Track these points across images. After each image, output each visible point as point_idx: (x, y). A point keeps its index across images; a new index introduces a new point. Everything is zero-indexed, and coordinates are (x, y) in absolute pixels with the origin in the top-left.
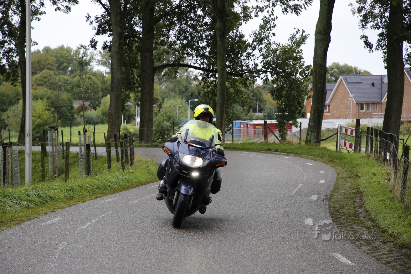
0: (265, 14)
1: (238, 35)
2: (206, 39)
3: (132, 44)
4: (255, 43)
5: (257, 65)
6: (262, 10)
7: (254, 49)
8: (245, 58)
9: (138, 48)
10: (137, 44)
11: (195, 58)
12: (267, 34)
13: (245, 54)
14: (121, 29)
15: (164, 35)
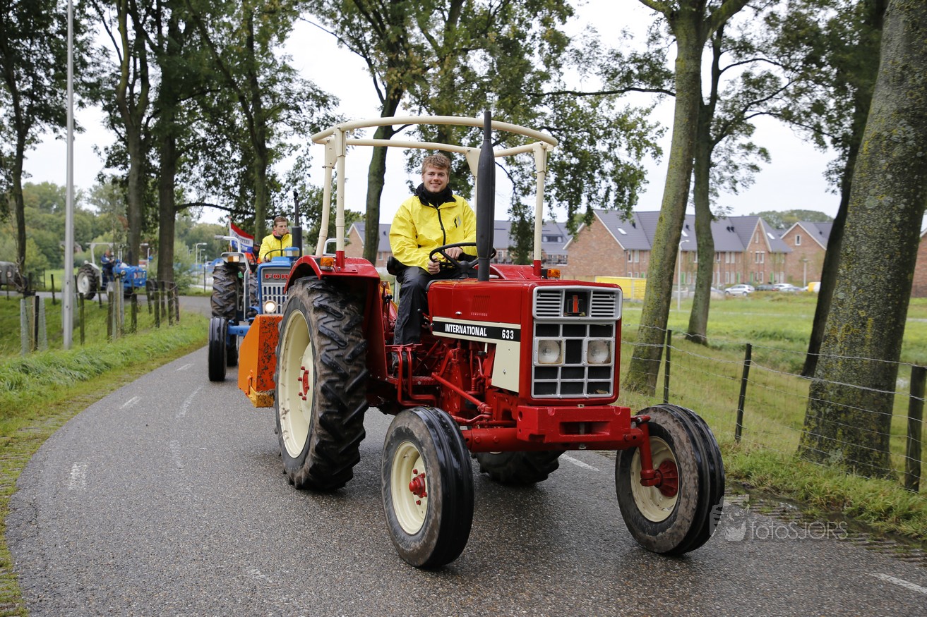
0: (299, 153)
1: (271, 174)
2: (235, 177)
3: (148, 180)
4: (289, 184)
5: (290, 207)
6: (295, 148)
7: (288, 189)
8: (278, 199)
9: (154, 184)
10: (153, 180)
11: (221, 197)
12: (301, 174)
13: (278, 195)
14: (141, 161)
15: (185, 172)
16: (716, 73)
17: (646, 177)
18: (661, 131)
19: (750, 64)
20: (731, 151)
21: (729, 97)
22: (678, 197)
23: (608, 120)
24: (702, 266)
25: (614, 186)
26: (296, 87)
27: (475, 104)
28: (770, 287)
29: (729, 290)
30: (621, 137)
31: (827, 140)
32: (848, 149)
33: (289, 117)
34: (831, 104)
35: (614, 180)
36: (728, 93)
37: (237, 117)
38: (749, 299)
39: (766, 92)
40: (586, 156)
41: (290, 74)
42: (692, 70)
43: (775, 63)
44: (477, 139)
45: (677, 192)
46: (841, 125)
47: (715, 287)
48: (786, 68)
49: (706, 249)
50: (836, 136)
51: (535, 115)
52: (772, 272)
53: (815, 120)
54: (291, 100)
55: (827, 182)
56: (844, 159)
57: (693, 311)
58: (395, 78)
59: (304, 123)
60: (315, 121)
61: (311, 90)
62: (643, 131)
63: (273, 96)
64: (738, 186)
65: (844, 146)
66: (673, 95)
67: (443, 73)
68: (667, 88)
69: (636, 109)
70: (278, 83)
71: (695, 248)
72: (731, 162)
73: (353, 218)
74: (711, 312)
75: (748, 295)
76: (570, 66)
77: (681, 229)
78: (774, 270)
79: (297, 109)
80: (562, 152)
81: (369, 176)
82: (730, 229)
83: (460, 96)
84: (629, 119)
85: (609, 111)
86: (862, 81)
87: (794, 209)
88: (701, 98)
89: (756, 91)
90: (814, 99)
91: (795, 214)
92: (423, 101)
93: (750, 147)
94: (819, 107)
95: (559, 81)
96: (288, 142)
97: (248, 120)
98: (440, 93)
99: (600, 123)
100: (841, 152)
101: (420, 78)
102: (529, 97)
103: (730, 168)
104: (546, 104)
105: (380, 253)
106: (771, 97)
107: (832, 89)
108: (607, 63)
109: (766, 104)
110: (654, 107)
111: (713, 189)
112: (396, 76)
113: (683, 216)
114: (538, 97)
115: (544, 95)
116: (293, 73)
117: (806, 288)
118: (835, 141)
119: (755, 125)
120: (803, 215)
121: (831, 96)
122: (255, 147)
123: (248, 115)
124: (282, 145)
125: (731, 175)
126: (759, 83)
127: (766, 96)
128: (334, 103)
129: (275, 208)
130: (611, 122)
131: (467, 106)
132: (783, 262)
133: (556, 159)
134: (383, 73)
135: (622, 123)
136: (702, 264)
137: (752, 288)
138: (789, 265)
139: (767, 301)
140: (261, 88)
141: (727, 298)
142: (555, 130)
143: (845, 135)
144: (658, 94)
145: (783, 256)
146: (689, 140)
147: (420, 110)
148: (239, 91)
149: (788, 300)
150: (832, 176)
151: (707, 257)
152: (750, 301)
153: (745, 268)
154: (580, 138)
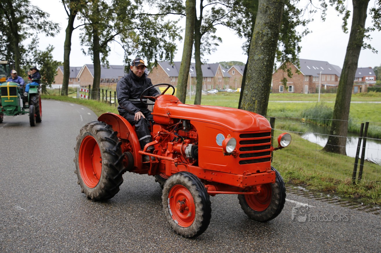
0: (33, 37)
1: (21, 45)
2: (5, 46)
4: (29, 50)
5: (31, 59)
6: (32, 35)
7: (29, 52)
8: (25, 56)
12: (35, 46)
13: (25, 54)
16: (202, 8)
17: (177, 48)
18: (182, 30)
19: (214, 5)
20: (208, 38)
21: (207, 17)
22: (188, 55)
23: (161, 25)
24: (198, 83)
25: (165, 52)
26: (30, 8)
27: (108, 18)
28: (224, 90)
29: (209, 91)
30: (167, 32)
31: (243, 34)
32: (250, 38)
33: (28, 21)
34: (244, 21)
35: (165, 49)
36: (207, 16)
37: (4, 21)
38: (216, 95)
39: (220, 15)
40: (153, 40)
41: (27, 3)
42: (192, 6)
43: (223, 5)
44: (109, 32)
45: (188, 53)
46: (247, 29)
47: (204, 91)
48: (227, 6)
49: (200, 76)
50: (246, 33)
51: (132, 23)
52: (224, 84)
53: (238, 27)
54: (28, 14)
55: (243, 50)
56: (248, 42)
57: (195, 100)
58: (74, 6)
59: (35, 24)
60: (39, 23)
61: (37, 10)
62: (175, 30)
63: (20, 12)
64: (211, 52)
65: (248, 37)
66: (185, 15)
67: (94, 4)
68: (184, 13)
69: (172, 21)
70: (22, 7)
71: (195, 75)
72: (208, 43)
73: (59, 64)
74: (202, 100)
75: (216, 93)
76: (146, 3)
77: (189, 68)
78: (225, 84)
79: (31, 18)
80: (144, 38)
81: (65, 46)
82: (209, 68)
83: (101, 14)
84: (169, 25)
85: (161, 22)
86: (254, 12)
87: (232, 61)
88: (197, 18)
89: (216, 15)
90: (238, 19)
91: (232, 63)
92: (86, 16)
93: (214, 37)
94: (239, 22)
95: (141, 9)
96: (28, 32)
97: (9, 22)
98: (93, 13)
99: (158, 26)
100: (247, 39)
101: (84, 6)
102: (130, 15)
103: (208, 45)
104: (136, 18)
105: (71, 79)
106: (222, 17)
107: (244, 15)
108: (160, 2)
109: (220, 20)
110: (179, 20)
111: (202, 53)
112: (74, 5)
113: (190, 64)
114: (133, 16)
115: (136, 15)
116: (28, 2)
117: (237, 90)
118: (245, 35)
119: (216, 28)
120: (235, 63)
121: (244, 18)
122: (13, 34)
123: (9, 20)
124: (26, 33)
125: (208, 48)
126: (218, 12)
127: (220, 17)
128: (47, 16)
129: (23, 60)
130: (162, 26)
131: (105, 19)
132: (228, 81)
133: (142, 41)
134: (68, 4)
135: (167, 27)
136: (198, 82)
137: (217, 91)
138: (230, 82)
139: (222, 96)
140: (14, 8)
141: (208, 95)
142: (141, 29)
143: (249, 33)
144: (181, 15)
145: (228, 78)
146: (191, 33)
147: (85, 20)
148: (4, 9)
149: (230, 95)
150: (244, 48)
151: (200, 79)
152: (216, 96)
153: (215, 83)
154: (151, 32)
